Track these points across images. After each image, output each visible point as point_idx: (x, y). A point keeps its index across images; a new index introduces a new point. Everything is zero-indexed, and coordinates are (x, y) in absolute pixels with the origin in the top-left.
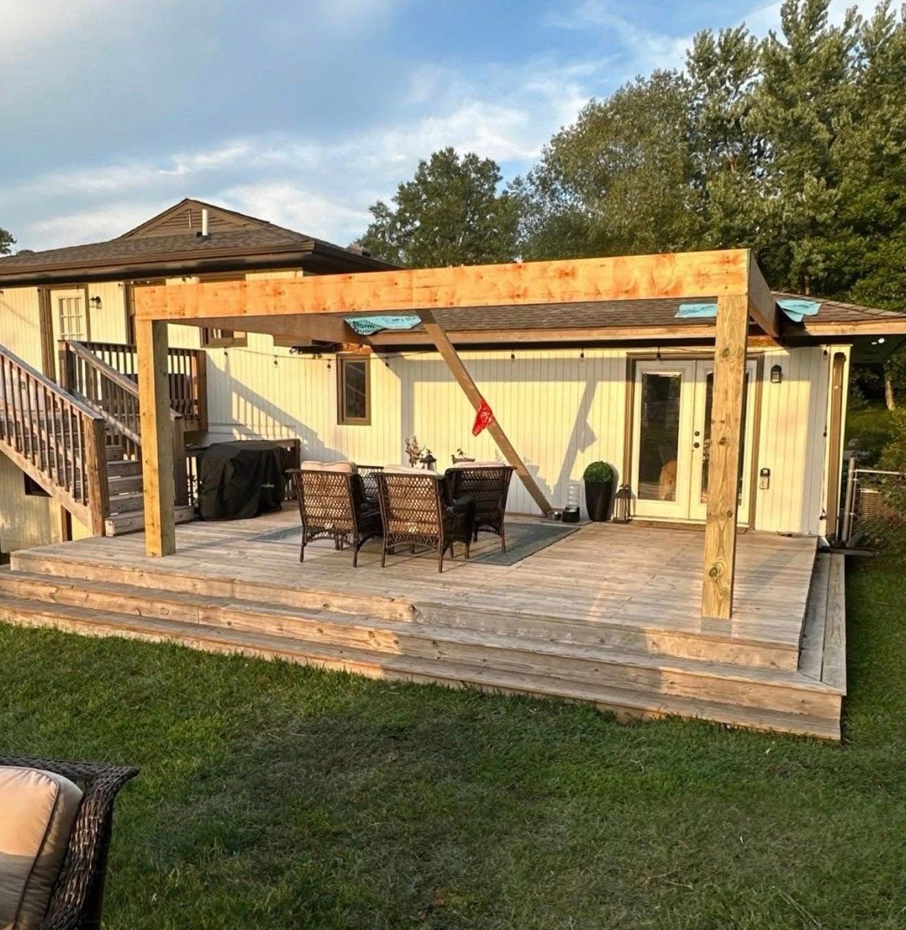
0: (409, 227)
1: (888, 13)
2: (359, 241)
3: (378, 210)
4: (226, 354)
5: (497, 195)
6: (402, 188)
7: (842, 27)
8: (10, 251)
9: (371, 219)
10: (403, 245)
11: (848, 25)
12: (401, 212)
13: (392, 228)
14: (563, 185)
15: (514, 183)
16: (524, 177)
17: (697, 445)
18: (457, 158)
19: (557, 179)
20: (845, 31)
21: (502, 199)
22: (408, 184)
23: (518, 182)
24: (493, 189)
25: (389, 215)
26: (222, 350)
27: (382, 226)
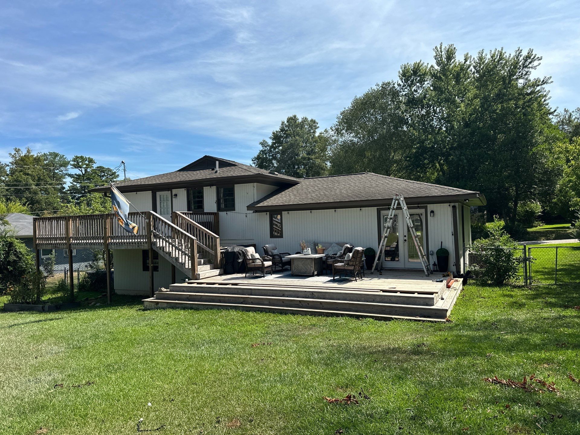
0: (277, 150)
1: (484, 55)
2: (255, 158)
3: (263, 144)
4: (227, 214)
5: (317, 135)
6: (274, 133)
7: (464, 61)
8: (93, 167)
9: (261, 148)
10: (275, 158)
11: (466, 60)
12: (274, 143)
13: (270, 151)
14: (346, 131)
15: (325, 131)
16: (329, 128)
17: (405, 240)
18: (298, 119)
19: (343, 129)
20: (465, 63)
21: (319, 136)
22: (276, 131)
23: (326, 131)
24: (314, 132)
25: (268, 146)
26: (225, 212)
27: (265, 150)
